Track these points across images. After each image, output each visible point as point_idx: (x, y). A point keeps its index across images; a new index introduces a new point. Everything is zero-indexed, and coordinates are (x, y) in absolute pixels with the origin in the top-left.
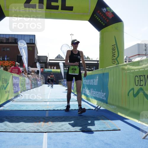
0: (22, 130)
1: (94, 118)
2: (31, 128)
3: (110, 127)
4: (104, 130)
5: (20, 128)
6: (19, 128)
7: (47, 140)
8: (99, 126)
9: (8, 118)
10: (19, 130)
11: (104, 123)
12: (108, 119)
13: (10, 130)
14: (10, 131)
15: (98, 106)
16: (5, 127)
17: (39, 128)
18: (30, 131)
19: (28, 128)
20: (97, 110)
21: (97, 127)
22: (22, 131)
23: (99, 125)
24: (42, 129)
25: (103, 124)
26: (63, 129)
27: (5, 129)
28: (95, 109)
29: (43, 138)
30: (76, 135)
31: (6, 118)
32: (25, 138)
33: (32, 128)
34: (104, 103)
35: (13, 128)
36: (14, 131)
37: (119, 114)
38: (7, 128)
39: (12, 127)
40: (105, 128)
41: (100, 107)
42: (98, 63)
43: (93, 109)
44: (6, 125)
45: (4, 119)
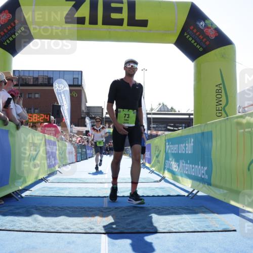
0: (64, 229)
1: (187, 209)
2: (78, 226)
3: (218, 226)
4: (207, 230)
5: (61, 225)
6: (58, 225)
7: (109, 246)
8: (198, 223)
9: (39, 209)
10: (58, 228)
11: (207, 218)
12: (213, 212)
13: (43, 228)
14: (43, 230)
15: (194, 190)
16: (35, 224)
17: (93, 226)
18: (77, 231)
19: (74, 225)
20: (192, 197)
21: (193, 225)
22: (63, 231)
23: (197, 221)
24: (98, 228)
25: (205, 220)
26: (134, 228)
27: (35, 227)
28: (188, 196)
29: (100, 243)
30: (158, 238)
31: (36, 210)
32: (69, 243)
33: (80, 226)
34: (205, 184)
35: (48, 225)
36: (49, 231)
37: (233, 203)
38: (38, 225)
39: (47, 223)
40: (208, 226)
41: (198, 192)
42: (190, 117)
43: (184, 196)
44: (36, 220)
45: (32, 210)
